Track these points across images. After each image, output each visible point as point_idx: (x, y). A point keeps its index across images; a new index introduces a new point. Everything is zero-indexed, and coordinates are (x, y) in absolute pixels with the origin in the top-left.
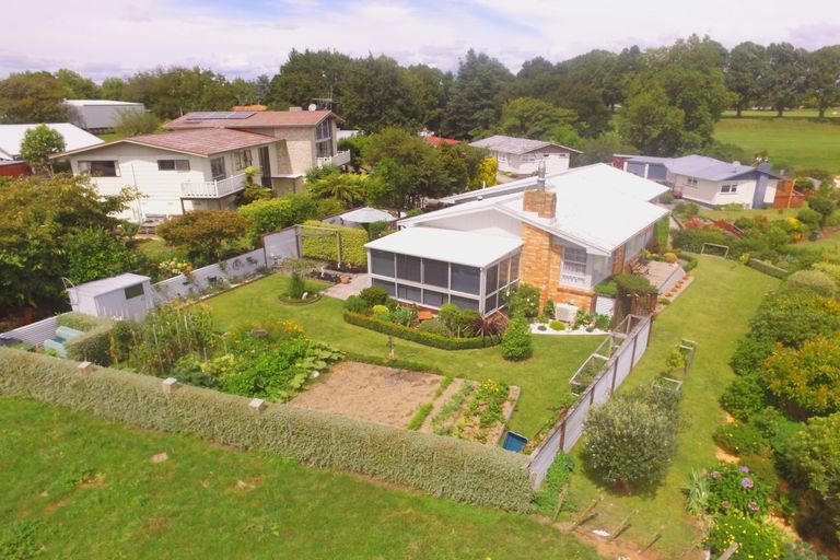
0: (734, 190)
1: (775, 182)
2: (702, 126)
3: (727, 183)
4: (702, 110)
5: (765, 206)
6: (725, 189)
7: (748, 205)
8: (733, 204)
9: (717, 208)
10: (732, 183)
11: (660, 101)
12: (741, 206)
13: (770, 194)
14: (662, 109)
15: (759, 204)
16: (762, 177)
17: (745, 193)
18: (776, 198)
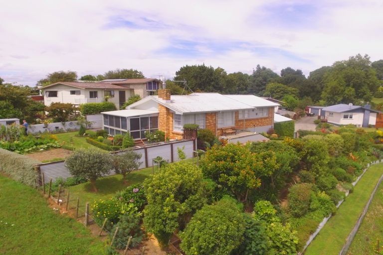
0: (351, 117)
1: (375, 114)
3: (346, 114)
5: (370, 126)
6: (346, 117)
7: (359, 125)
8: (351, 125)
9: (341, 126)
10: (349, 114)
12: (356, 126)
13: (373, 120)
15: (366, 125)
16: (366, 111)
17: (357, 119)
18: (377, 122)
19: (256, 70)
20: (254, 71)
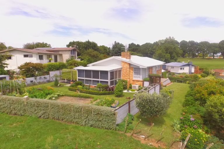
0: (183, 69)
1: (194, 67)
2: (175, 58)
3: (181, 67)
4: (174, 54)
5: (192, 73)
6: (181, 69)
7: (188, 73)
8: (184, 73)
9: (179, 74)
10: (183, 67)
11: (164, 52)
12: (186, 73)
13: (193, 70)
14: (164, 54)
15: (190, 72)
16: (190, 66)
17: (186, 70)
18: (195, 71)
19: (114, 44)
20: (113, 44)
